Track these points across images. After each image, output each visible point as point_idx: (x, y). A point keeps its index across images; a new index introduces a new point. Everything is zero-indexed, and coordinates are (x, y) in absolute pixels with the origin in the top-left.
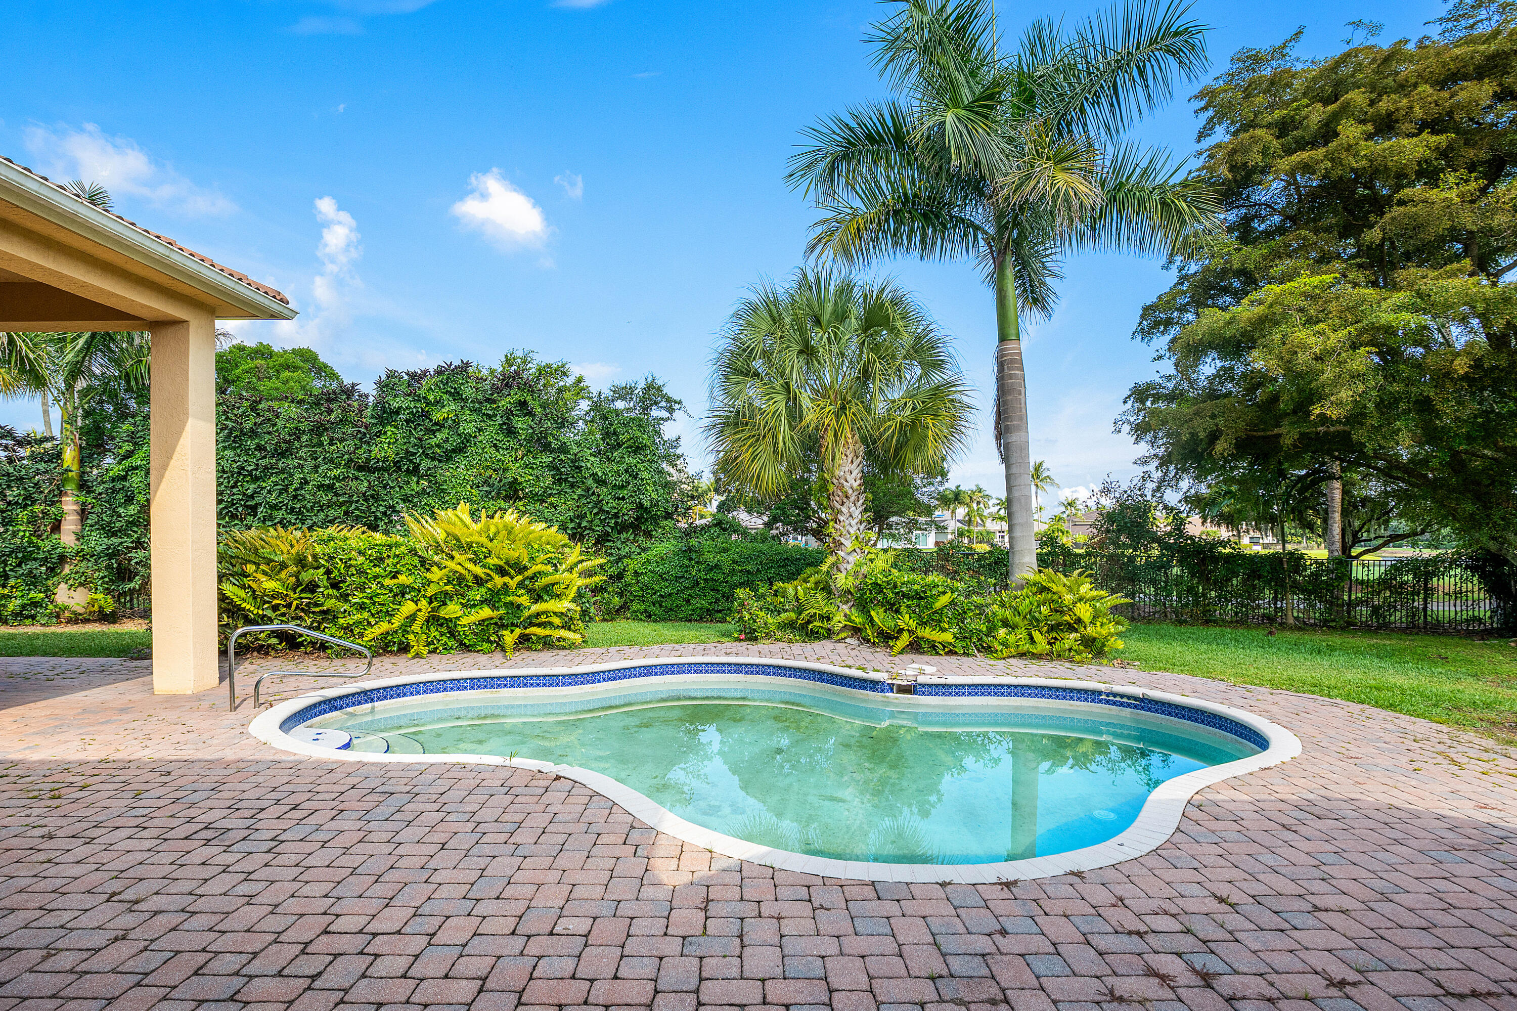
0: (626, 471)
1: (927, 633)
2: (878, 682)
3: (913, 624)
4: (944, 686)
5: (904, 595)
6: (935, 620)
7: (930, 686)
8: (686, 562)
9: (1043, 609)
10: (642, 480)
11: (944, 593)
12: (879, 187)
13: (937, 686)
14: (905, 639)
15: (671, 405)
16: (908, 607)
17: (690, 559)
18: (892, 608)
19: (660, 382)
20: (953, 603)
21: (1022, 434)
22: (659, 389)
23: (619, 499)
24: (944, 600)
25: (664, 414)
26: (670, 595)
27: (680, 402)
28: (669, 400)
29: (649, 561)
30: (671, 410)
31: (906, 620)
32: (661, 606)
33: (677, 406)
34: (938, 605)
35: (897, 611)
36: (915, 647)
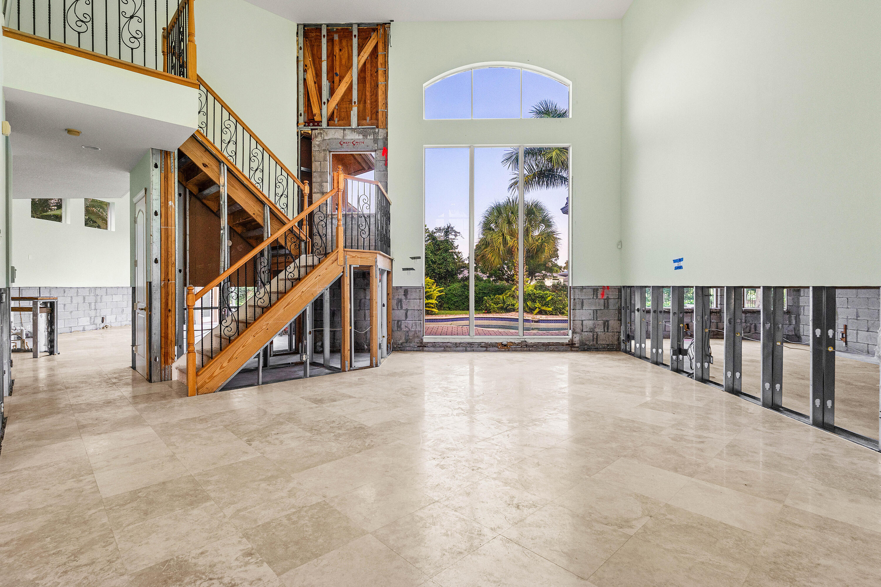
0: (443, 258)
1: (544, 308)
2: (529, 320)
3: (540, 306)
4: (547, 320)
5: (538, 297)
6: (547, 305)
7: (543, 320)
8: (463, 290)
10: (448, 261)
11: (550, 296)
12: (533, 167)
13: (545, 320)
14: (537, 310)
15: (456, 234)
16: (539, 300)
17: (465, 289)
18: (534, 301)
19: (452, 226)
20: (552, 299)
22: (452, 228)
23: (440, 268)
24: (549, 298)
25: (453, 237)
26: (458, 301)
27: (459, 233)
28: (455, 232)
29: (450, 290)
30: (456, 236)
31: (538, 305)
32: (454, 305)
33: (458, 234)
34: (547, 300)
35: (535, 302)
36: (541, 312)
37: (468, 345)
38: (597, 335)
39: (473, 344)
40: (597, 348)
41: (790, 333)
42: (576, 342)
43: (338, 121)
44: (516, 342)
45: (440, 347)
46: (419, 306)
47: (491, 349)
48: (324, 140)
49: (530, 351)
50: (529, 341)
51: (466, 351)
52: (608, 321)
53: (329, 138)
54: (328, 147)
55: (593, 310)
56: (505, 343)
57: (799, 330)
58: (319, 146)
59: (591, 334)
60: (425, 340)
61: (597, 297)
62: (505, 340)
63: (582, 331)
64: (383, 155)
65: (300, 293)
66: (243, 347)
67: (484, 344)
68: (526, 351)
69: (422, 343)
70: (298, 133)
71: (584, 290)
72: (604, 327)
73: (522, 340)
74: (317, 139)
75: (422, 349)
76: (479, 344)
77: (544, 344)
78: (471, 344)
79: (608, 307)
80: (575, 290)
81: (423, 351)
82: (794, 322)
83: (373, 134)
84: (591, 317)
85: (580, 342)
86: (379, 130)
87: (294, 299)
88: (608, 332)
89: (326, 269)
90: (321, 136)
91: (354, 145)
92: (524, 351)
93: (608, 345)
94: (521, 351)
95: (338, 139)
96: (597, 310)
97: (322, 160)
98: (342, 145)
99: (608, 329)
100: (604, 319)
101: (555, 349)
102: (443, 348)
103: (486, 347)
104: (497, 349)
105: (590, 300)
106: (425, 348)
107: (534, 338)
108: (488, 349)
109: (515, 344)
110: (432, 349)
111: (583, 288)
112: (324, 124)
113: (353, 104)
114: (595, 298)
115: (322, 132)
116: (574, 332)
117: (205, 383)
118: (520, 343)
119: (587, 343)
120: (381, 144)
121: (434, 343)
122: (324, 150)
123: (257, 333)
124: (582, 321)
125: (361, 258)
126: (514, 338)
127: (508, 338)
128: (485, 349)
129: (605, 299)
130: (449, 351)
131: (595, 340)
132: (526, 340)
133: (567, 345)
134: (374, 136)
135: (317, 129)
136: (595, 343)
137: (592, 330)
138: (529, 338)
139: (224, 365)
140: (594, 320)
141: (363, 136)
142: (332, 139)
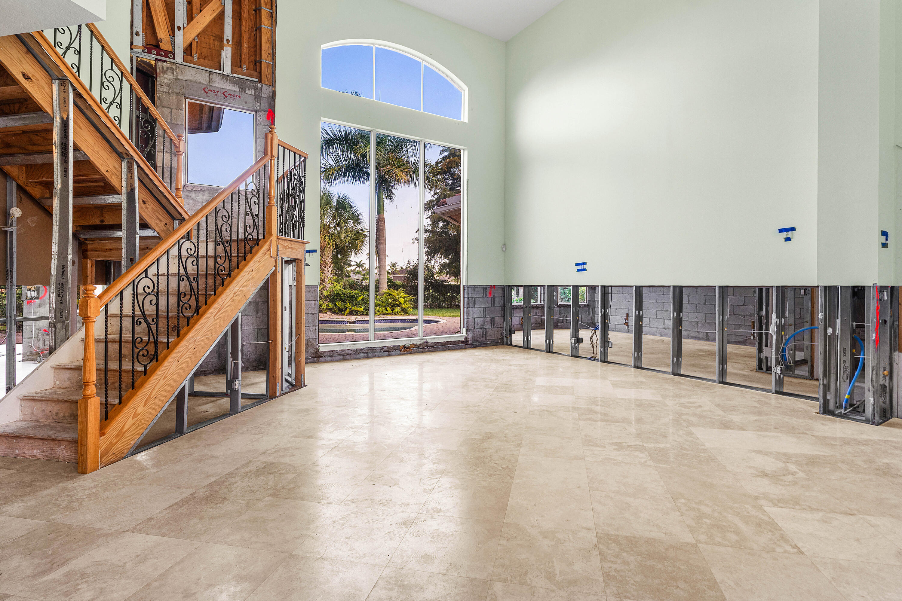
1: (355, 308)
2: (344, 321)
3: (350, 306)
4: (364, 321)
5: (348, 297)
6: (358, 305)
7: (359, 321)
9: (390, 300)
11: (361, 296)
13: (362, 321)
14: (348, 311)
16: (349, 300)
18: (344, 301)
20: (363, 299)
21: (384, 245)
24: (361, 298)
31: (348, 305)
34: (359, 300)
35: (345, 302)
36: (351, 313)
37: (370, 351)
38: (486, 331)
39: (375, 349)
40: (486, 344)
41: (589, 322)
42: (469, 340)
43: (198, 58)
44: (418, 343)
45: (339, 355)
46: (314, 309)
47: (393, 353)
48: (177, 79)
49: (430, 351)
50: (430, 341)
51: (368, 357)
52: (494, 318)
53: (186, 78)
54: (184, 90)
55: (483, 308)
56: (408, 345)
57: (594, 319)
58: (168, 85)
59: (481, 331)
60: (321, 349)
61: (486, 295)
62: (407, 342)
63: (474, 328)
64: (268, 118)
65: (231, 295)
66: (164, 379)
67: (386, 348)
68: (427, 352)
69: (317, 352)
70: (132, 58)
71: (476, 289)
72: (491, 324)
73: (423, 341)
74: (165, 76)
75: (317, 359)
76: (381, 349)
77: (442, 344)
78: (373, 349)
79: (494, 305)
80: (469, 288)
81: (318, 362)
82: (591, 313)
83: (255, 90)
84: (481, 315)
85: (473, 339)
86: (262, 86)
87: (225, 302)
88: (494, 328)
89: (259, 262)
90: (173, 73)
91: (226, 97)
92: (425, 352)
93: (494, 340)
94: (422, 352)
95: (200, 83)
96: (485, 308)
97: (174, 107)
98: (207, 93)
99: (494, 325)
100: (491, 316)
101: (452, 348)
102: (341, 357)
103: (388, 352)
104: (399, 352)
105: (481, 299)
106: (321, 359)
107: (435, 338)
108: (391, 353)
109: (416, 345)
110: (329, 359)
111: (475, 287)
112: (179, 58)
113: (225, 42)
114: (484, 296)
115: (174, 67)
116: (468, 330)
117: (112, 445)
118: (421, 344)
119: (478, 339)
120: (265, 105)
121: (332, 351)
122: (178, 94)
123: (182, 356)
124: (474, 318)
125: (292, 248)
126: (416, 340)
127: (411, 340)
128: (387, 353)
129: (492, 298)
130: (348, 360)
131: (484, 337)
132: (427, 340)
133: (462, 342)
134: (255, 92)
135: (166, 61)
136: (484, 339)
137: (482, 327)
138: (430, 339)
139: (139, 410)
140: (483, 317)
141: (240, 88)
142: (191, 81)
